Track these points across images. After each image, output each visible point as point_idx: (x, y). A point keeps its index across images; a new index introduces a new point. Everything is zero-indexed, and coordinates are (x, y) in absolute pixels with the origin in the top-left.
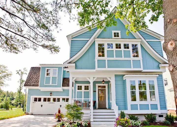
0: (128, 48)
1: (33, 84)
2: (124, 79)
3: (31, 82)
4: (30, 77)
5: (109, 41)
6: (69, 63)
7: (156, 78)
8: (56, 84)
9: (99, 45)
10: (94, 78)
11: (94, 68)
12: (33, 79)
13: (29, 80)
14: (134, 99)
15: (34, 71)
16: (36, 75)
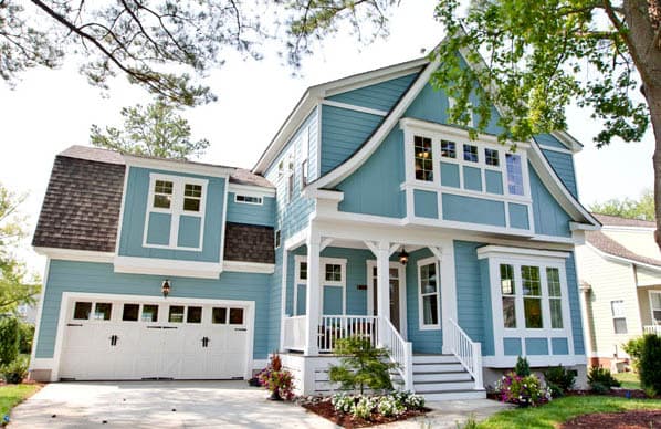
0: (496, 163)
1: (81, 238)
2: (480, 257)
3: (70, 227)
4: (58, 204)
5: (444, 133)
6: (322, 189)
7: (564, 261)
8: (198, 246)
9: (418, 140)
10: (391, 245)
11: (402, 214)
12: (79, 213)
13: (56, 218)
14: (511, 324)
15: (77, 177)
16: (92, 199)
